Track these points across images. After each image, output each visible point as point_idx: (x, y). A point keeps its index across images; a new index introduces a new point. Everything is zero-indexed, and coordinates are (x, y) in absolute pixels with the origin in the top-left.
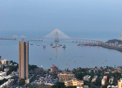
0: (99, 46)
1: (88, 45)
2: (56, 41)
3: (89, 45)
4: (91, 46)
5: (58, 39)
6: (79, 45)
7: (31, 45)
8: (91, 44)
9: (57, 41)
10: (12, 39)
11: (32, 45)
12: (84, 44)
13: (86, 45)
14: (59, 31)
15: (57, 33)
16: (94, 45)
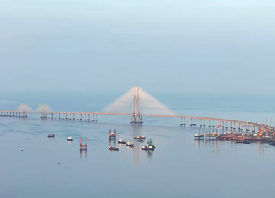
0: (264, 141)
1: (227, 139)
2: (135, 122)
3: (232, 140)
4: (239, 141)
5: (140, 117)
6: (200, 138)
7: (49, 137)
8: (237, 135)
9: (137, 123)
10: (15, 115)
11: (53, 136)
12: (216, 136)
13: (222, 138)
14: (143, 94)
15: (137, 99)
16: (249, 140)
